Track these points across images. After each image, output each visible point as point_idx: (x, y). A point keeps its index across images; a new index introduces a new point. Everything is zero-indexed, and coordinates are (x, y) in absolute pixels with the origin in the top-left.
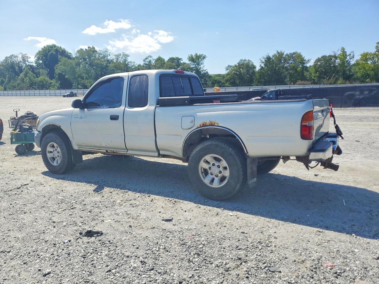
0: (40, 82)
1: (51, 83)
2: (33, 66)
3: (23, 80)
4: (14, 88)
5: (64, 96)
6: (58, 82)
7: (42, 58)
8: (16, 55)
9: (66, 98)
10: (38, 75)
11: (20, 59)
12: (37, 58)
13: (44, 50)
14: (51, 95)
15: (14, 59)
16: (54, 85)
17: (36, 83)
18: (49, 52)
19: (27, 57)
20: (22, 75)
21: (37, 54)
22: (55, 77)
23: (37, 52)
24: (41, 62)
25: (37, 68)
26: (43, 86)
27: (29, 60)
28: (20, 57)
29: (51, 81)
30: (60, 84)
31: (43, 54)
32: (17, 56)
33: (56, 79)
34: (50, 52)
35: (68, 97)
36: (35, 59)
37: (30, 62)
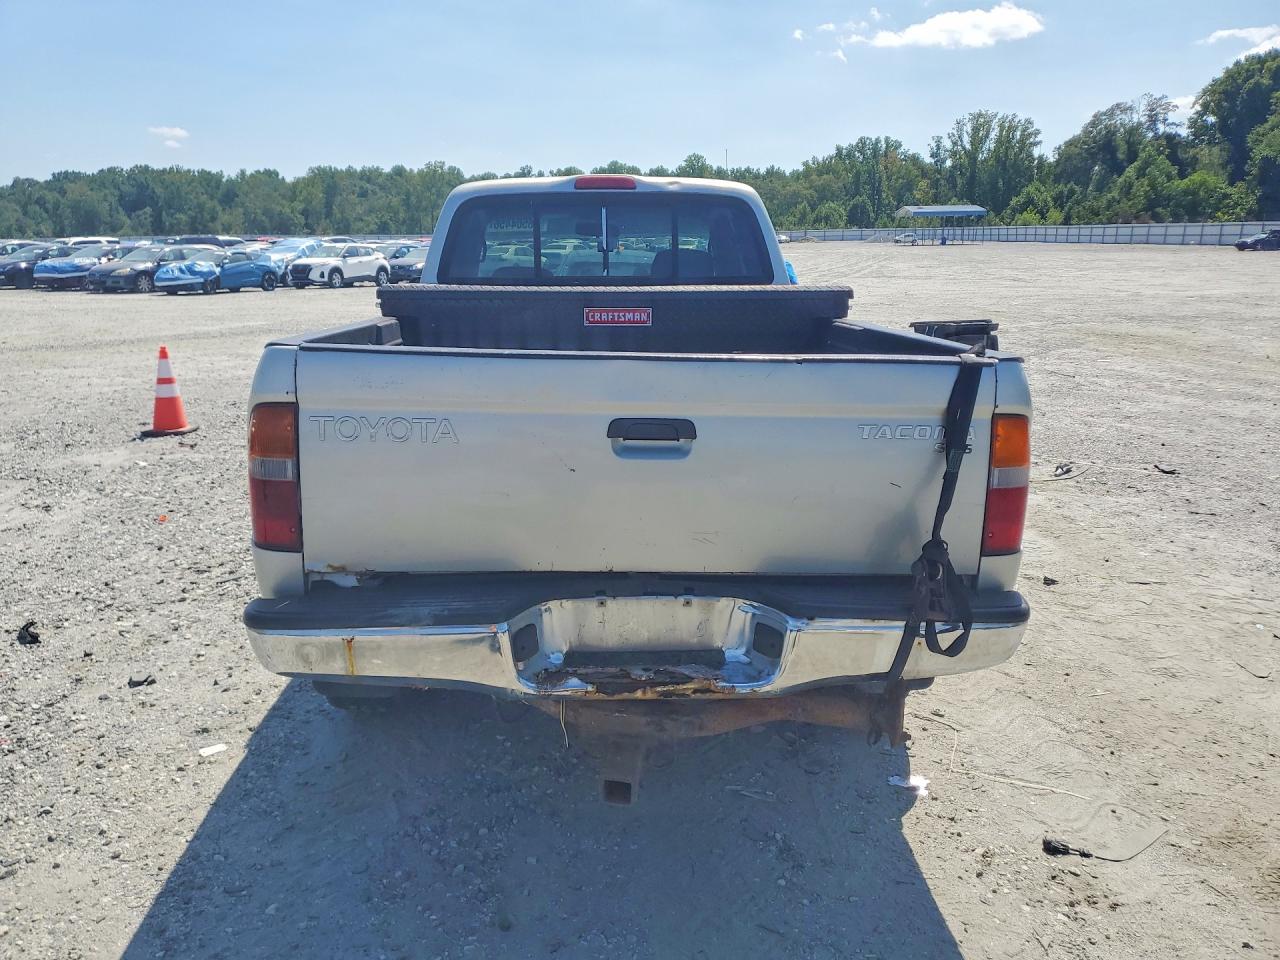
0: (1186, 192)
1: (1226, 196)
2: (1179, 136)
3: (1127, 189)
4: (1093, 216)
5: (1242, 247)
6: (1253, 192)
7: (1218, 105)
8: (1130, 104)
9: (1247, 255)
10: (1184, 168)
11: (1139, 116)
12: (1201, 105)
13: (1229, 76)
14: (1203, 242)
15: (1121, 118)
16: (1237, 204)
17: (1169, 198)
18: (1246, 80)
19: (1168, 107)
20: (1130, 171)
21: (1205, 92)
22: (1248, 174)
23: (1207, 84)
24: (1212, 119)
25: (1191, 144)
26: (1193, 209)
27: (1172, 117)
28: (1143, 108)
29: (1230, 190)
30: (1259, 200)
31: (1225, 92)
32: (1131, 108)
33: (1249, 182)
34: (1252, 81)
35: (1255, 249)
36: (1193, 111)
37: (1173, 124)
